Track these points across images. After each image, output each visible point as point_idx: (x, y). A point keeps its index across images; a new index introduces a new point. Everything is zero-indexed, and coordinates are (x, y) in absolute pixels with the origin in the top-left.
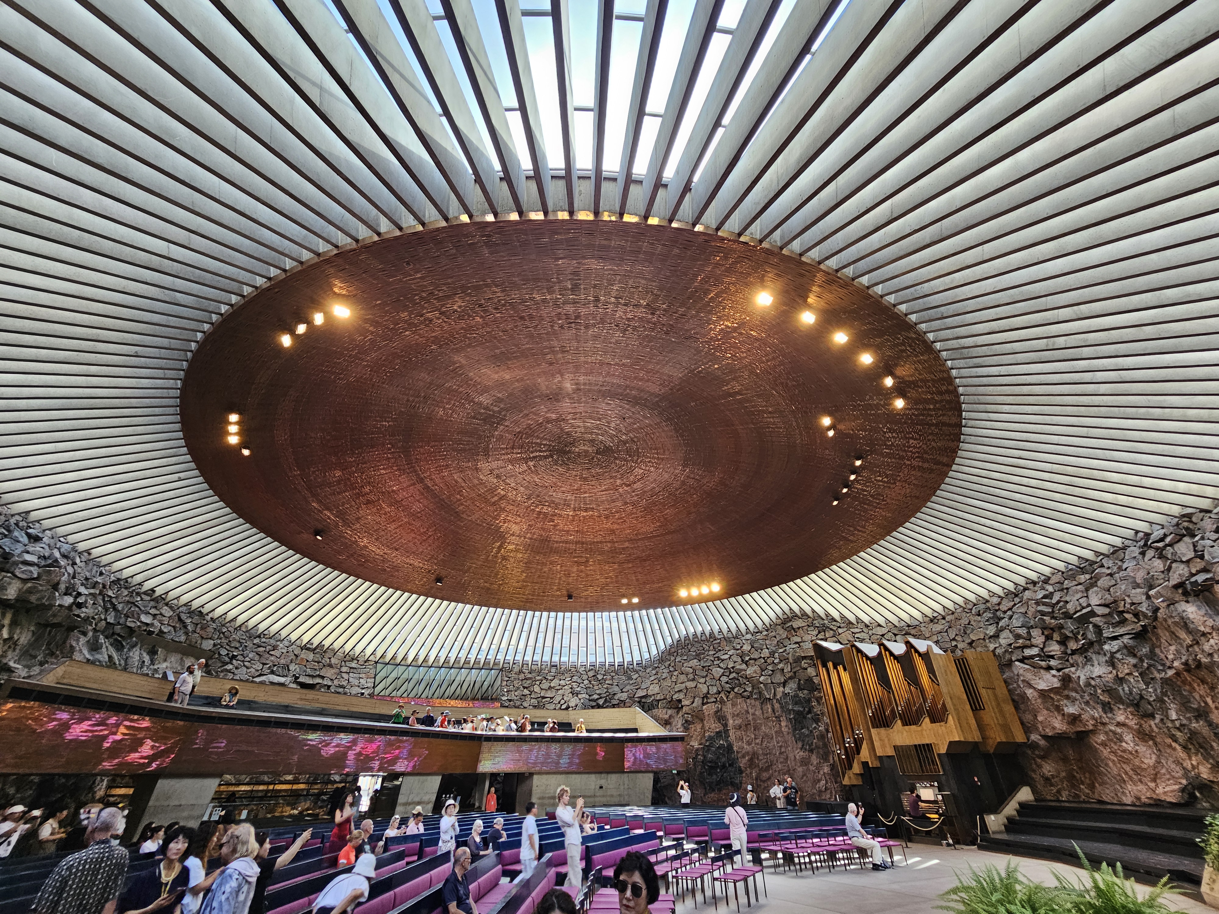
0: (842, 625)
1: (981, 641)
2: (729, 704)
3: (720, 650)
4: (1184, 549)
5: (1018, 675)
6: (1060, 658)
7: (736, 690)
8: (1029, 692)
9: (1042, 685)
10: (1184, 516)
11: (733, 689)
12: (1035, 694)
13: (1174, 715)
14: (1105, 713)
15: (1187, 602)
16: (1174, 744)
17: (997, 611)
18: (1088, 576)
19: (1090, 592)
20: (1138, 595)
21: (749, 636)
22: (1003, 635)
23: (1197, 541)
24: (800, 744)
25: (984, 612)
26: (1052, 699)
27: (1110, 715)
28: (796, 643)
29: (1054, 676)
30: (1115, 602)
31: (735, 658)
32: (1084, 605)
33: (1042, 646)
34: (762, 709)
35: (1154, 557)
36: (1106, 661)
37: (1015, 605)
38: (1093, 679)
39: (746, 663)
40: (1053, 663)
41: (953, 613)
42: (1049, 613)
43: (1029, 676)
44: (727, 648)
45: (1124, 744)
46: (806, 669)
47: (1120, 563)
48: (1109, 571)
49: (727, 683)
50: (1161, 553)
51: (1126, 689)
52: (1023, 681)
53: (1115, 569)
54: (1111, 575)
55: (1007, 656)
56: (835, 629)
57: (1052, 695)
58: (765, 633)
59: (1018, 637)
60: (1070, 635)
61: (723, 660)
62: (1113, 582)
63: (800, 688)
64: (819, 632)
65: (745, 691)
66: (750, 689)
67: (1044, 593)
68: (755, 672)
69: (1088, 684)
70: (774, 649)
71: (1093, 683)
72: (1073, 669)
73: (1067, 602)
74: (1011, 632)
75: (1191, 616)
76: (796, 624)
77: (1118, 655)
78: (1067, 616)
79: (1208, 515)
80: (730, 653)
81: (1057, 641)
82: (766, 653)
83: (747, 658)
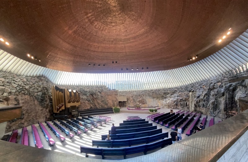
2: (20, 96)
11: (21, 91)
16: (90, 104)
24: (41, 106)
30: (90, 91)
45: (86, 104)
49: (19, 89)
51: (88, 99)
63: (42, 94)
75: (99, 94)
76: (42, 78)
83: (26, 83)
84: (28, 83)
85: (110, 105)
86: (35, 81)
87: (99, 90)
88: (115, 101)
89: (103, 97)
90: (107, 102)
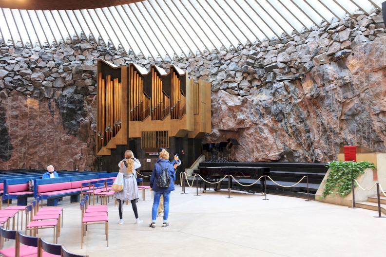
0: (119, 53)
1: (206, 76)
2: (10, 99)
3: (7, 56)
4: (344, 35)
5: (220, 97)
6: (246, 90)
7: (18, 89)
8: (224, 107)
9: (231, 103)
10: (354, 15)
11: (15, 88)
12: (227, 108)
13: (292, 121)
14: (260, 119)
15: (330, 64)
16: (286, 134)
17: (222, 59)
18: (283, 45)
19: (279, 54)
20: (306, 58)
21: (38, 49)
22: (220, 74)
23: (354, 31)
24: (67, 131)
25: (215, 59)
26: (234, 111)
27: (261, 120)
28: (80, 60)
29: (239, 99)
30: (291, 61)
31: (22, 64)
32: (274, 61)
33: (239, 82)
34: (39, 105)
35: (326, 37)
36: (271, 93)
37: (234, 57)
38: (261, 101)
39: (33, 70)
40: (242, 92)
41: (194, 58)
42: (252, 64)
43: (226, 98)
44: (15, 55)
45: (263, 134)
46: (85, 80)
47: (304, 39)
48: (295, 44)
49: (11, 82)
50: (331, 36)
51: (275, 107)
52: (222, 100)
53: (300, 42)
54: (295, 46)
55: (218, 87)
56: (113, 55)
57: (234, 109)
58: (54, 48)
59: (229, 75)
60: (257, 77)
61: (9, 64)
62: (295, 50)
63: (76, 92)
64: (101, 55)
65: (28, 90)
66: (31, 89)
67: (254, 51)
68: (39, 77)
69: (257, 104)
70: (60, 62)
71: (260, 103)
72: (250, 96)
73: (264, 59)
74: (226, 73)
75: (329, 71)
76: (83, 46)
77: (279, 90)
78: (261, 66)
79: (367, 17)
80: (18, 59)
81: (248, 81)
82: (52, 64)
83: (33, 66)
84: (41, 64)
86: (62, 57)
89: (351, 87)
90: (380, 122)
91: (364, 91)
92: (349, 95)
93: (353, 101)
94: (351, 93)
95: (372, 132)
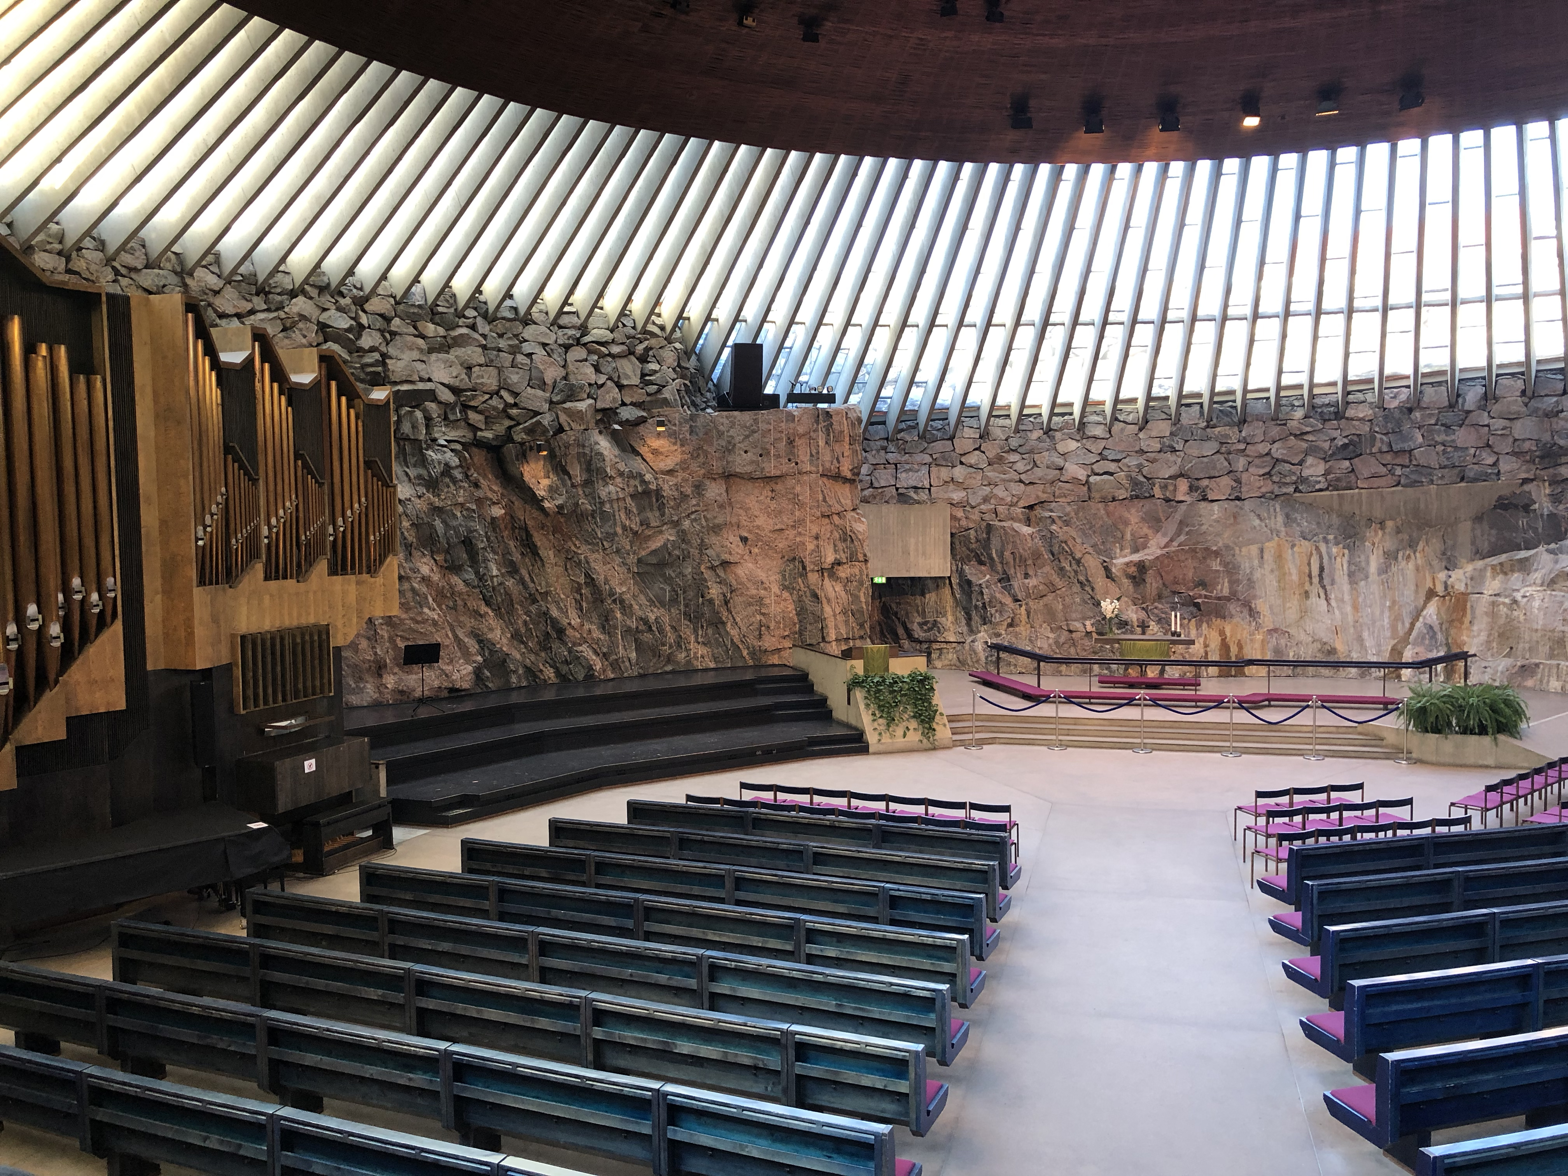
4: (630, 370)
15: (600, 432)
18: (441, 331)
19: (434, 356)
30: (474, 390)
32: (424, 375)
47: (516, 340)
48: (483, 341)
54: (483, 348)
62: (482, 360)
73: (384, 356)
77: (458, 474)
85: (761, 630)
87: (610, 397)
88: (831, 571)
89: (657, 501)
90: (720, 583)
91: (688, 515)
92: (653, 518)
93: (661, 532)
94: (657, 514)
95: (703, 604)
